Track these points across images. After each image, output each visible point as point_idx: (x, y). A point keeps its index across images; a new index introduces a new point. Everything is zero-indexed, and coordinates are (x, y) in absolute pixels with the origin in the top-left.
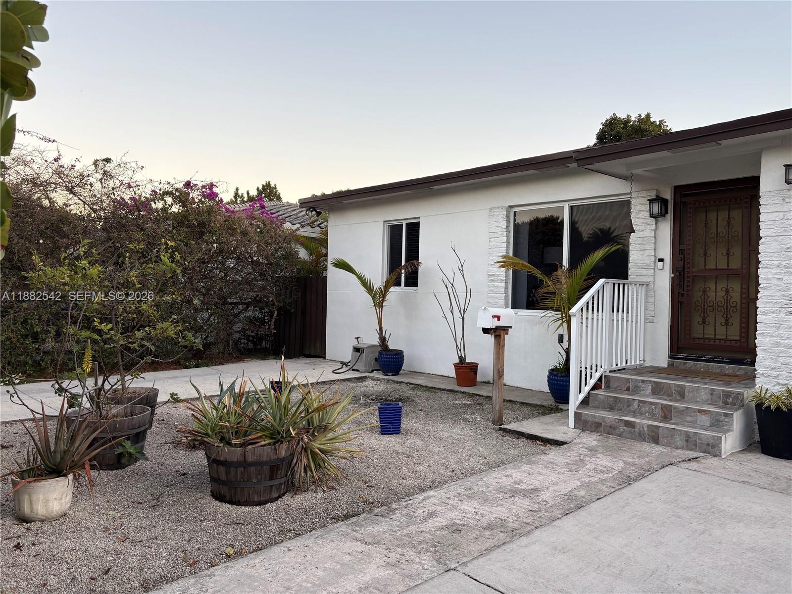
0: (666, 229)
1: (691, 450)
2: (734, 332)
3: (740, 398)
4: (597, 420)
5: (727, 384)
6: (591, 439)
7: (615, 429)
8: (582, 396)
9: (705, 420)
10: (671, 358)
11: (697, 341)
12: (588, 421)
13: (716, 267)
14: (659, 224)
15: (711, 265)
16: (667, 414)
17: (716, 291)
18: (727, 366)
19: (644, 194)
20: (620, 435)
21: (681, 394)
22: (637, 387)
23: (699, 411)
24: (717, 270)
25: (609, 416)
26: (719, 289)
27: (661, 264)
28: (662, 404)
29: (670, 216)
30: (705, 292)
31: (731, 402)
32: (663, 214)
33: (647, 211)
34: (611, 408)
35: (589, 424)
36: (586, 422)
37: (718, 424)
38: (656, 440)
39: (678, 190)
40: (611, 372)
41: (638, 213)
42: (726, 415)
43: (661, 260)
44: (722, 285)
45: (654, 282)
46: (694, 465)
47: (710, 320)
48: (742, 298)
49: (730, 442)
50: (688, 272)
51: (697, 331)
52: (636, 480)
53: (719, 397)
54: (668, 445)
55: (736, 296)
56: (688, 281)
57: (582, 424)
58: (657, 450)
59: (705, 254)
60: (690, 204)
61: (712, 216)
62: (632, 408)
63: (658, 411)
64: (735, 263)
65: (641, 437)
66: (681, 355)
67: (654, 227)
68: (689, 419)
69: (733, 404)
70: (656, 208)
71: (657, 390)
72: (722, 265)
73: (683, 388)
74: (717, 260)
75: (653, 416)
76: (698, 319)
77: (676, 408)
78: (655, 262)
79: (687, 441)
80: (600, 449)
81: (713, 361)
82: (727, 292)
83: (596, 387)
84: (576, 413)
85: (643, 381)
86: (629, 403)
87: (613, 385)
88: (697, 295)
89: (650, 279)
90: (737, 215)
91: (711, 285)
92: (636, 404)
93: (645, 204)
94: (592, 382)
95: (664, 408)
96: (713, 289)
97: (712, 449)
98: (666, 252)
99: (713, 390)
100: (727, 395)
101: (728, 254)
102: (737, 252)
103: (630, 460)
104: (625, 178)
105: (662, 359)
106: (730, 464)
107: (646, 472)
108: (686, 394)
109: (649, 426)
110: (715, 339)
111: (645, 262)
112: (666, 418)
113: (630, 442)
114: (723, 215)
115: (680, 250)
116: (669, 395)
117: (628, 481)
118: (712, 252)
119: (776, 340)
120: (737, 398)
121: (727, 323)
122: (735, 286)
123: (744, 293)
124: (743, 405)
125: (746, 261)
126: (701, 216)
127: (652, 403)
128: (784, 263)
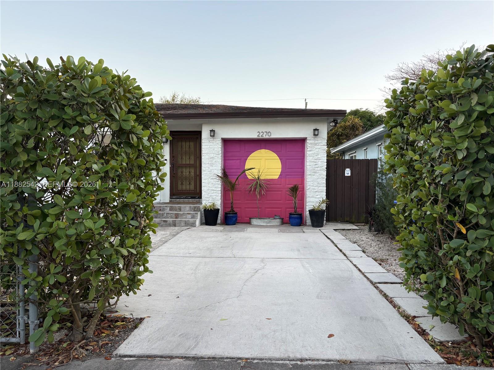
0: (167, 147)
1: (187, 226)
2: (192, 187)
5: (194, 204)
7: (160, 224)
9: (189, 216)
10: (170, 198)
11: (180, 191)
14: (165, 146)
15: (184, 163)
16: (177, 216)
17: (186, 172)
18: (190, 200)
20: (162, 226)
21: (180, 210)
22: (164, 209)
23: (188, 213)
24: (186, 164)
25: (157, 220)
26: (187, 171)
29: (169, 142)
30: (182, 172)
31: (197, 209)
32: (167, 142)
37: (193, 217)
38: (175, 225)
39: (171, 132)
42: (196, 214)
43: (166, 160)
44: (188, 170)
46: (189, 230)
47: (184, 183)
48: (194, 174)
49: (198, 222)
50: (176, 165)
51: (180, 187)
52: (177, 235)
53: (192, 209)
54: (179, 226)
55: (192, 174)
56: (176, 169)
58: (176, 228)
59: (182, 158)
60: (176, 139)
61: (184, 143)
62: (164, 216)
63: (174, 216)
64: (192, 162)
65: (170, 225)
66: (174, 197)
68: (184, 217)
69: (197, 210)
71: (172, 208)
72: (188, 163)
73: (180, 207)
74: (186, 160)
75: (172, 218)
76: (180, 183)
77: (180, 214)
79: (185, 223)
81: (186, 198)
82: (190, 172)
85: (166, 206)
88: (180, 174)
90: (192, 144)
91: (184, 170)
92: (165, 215)
95: (176, 214)
97: (193, 225)
98: (168, 157)
99: (191, 206)
100: (195, 208)
101: (190, 158)
102: (192, 158)
103: (170, 231)
105: (167, 200)
106: (200, 228)
107: (178, 233)
108: (182, 209)
109: (172, 221)
112: (176, 218)
113: (166, 227)
114: (188, 144)
115: (173, 156)
116: (176, 210)
117: (174, 235)
118: (184, 157)
119: (208, 188)
120: (198, 208)
121: (190, 184)
122: (192, 170)
123: (195, 172)
124: (200, 210)
125: (195, 161)
126: (180, 144)
127: (171, 213)
128: (210, 163)
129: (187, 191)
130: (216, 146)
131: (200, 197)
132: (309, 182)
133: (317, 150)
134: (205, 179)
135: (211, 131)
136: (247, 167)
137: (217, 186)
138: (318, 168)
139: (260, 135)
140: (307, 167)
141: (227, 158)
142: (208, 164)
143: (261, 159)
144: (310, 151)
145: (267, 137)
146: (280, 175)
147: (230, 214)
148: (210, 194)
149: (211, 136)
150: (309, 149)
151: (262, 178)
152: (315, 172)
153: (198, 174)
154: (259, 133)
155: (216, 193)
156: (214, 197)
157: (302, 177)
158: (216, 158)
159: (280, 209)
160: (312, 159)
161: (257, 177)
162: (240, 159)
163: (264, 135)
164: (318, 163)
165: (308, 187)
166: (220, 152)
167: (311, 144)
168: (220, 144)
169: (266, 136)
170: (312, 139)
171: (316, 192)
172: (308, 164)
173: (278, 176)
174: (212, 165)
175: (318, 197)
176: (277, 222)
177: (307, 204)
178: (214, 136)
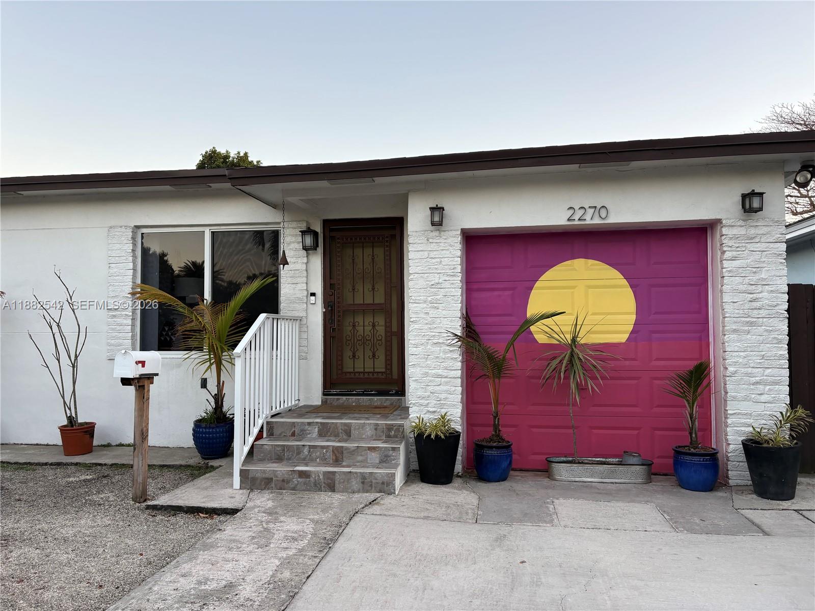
0: (317, 262)
1: (367, 492)
2: (380, 366)
3: (401, 430)
4: (267, 476)
5: (385, 417)
6: (263, 500)
7: (288, 482)
8: (246, 449)
9: (374, 457)
10: (324, 394)
11: (348, 376)
12: (257, 479)
13: (354, 302)
14: (310, 257)
15: (359, 300)
16: (338, 456)
17: (364, 325)
18: (375, 398)
19: (294, 224)
20: (293, 489)
21: (348, 433)
22: (302, 430)
23: (370, 449)
24: (364, 304)
25: (281, 469)
26: (366, 323)
27: (313, 298)
28: (333, 447)
29: (320, 249)
30: (354, 326)
31: (395, 434)
32: (315, 247)
33: (299, 243)
34: (279, 459)
35: (258, 481)
36: (254, 480)
37: (386, 460)
38: (332, 488)
39: (326, 223)
40: (273, 416)
41: (289, 244)
42: (394, 449)
43: (313, 294)
44: (369, 319)
45: (306, 317)
46: (375, 509)
47: (360, 354)
48: (386, 331)
49: (399, 477)
50: (339, 307)
51: (348, 366)
52: (334, 540)
53: (383, 432)
54: (345, 490)
55: (381, 330)
56: (339, 316)
57: (250, 482)
59: (354, 290)
60: (338, 239)
61: (358, 252)
62: (302, 456)
63: (329, 455)
64: (380, 299)
65: (317, 487)
66: (333, 391)
67: (305, 260)
68: (360, 458)
69: (395, 436)
70: (309, 240)
71: (325, 431)
72: (369, 300)
73: (349, 426)
74: (364, 295)
75: (324, 462)
76: (348, 353)
77: (347, 448)
78: (307, 297)
79: (363, 483)
80: (279, 510)
81: (363, 395)
82: (374, 326)
83: (259, 436)
84: (241, 471)
85: (309, 424)
86: (299, 450)
87: (277, 431)
88: (348, 329)
89: (303, 314)
90: (379, 252)
91: (359, 319)
92: (306, 450)
93: (296, 235)
94: (256, 431)
95: (335, 450)
96: (361, 323)
97: (386, 487)
98: (317, 286)
99: (377, 425)
100: (390, 428)
101: (373, 289)
102: (380, 288)
103: (316, 517)
104: (274, 206)
105: (316, 397)
106: (406, 500)
107: (339, 530)
108: (353, 432)
109: (325, 473)
110: (373, 373)
111: (298, 296)
112: (337, 462)
113: (306, 495)
114: (368, 251)
115: (331, 284)
116: (336, 436)
117: (327, 544)
118: (359, 287)
119: (425, 370)
120: (398, 430)
121: (374, 356)
122: (380, 320)
123: (388, 326)
124: (403, 437)
125: (388, 296)
126: (349, 252)
127: (323, 447)
128: (429, 299)
129: (366, 375)
130: (448, 252)
131: (401, 391)
132: (735, 354)
133: (757, 256)
134: (416, 346)
135: (432, 209)
136: (533, 310)
137: (449, 363)
138: (761, 312)
139: (576, 217)
140: (726, 306)
141: (475, 287)
142: (425, 302)
143: (574, 287)
144: (733, 259)
145: (597, 221)
146: (632, 332)
147: (491, 448)
148: (430, 389)
149: (433, 224)
150: (728, 255)
151: (582, 340)
152: (751, 324)
153: (395, 328)
154: (571, 212)
155: (447, 383)
156: (443, 396)
157: (700, 339)
158: (447, 285)
159: (636, 432)
160: (742, 283)
161: (569, 337)
162: (513, 289)
163: (588, 217)
164: (760, 295)
165: (731, 369)
166: (459, 269)
167: (736, 238)
168: (459, 246)
169: (592, 220)
170: (739, 224)
171: (757, 383)
172: (727, 298)
173: (626, 336)
174: (435, 305)
175: (764, 398)
176: (634, 473)
177: (729, 421)
178: (440, 224)
